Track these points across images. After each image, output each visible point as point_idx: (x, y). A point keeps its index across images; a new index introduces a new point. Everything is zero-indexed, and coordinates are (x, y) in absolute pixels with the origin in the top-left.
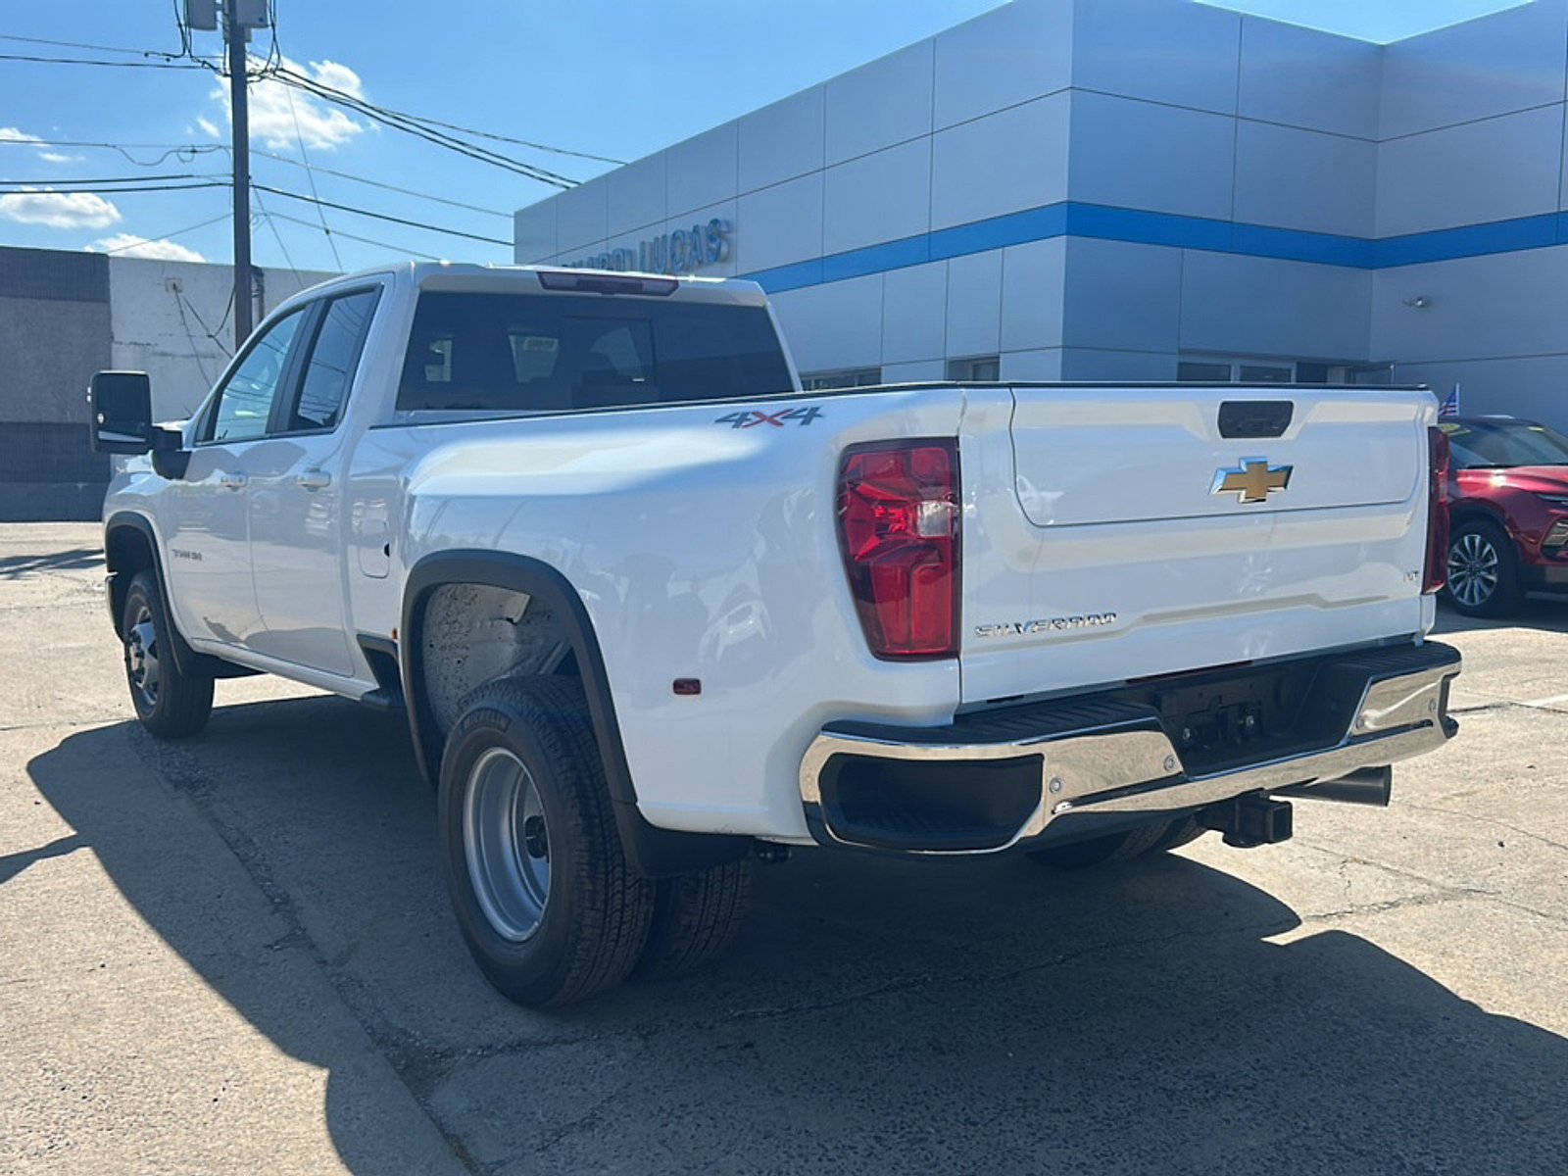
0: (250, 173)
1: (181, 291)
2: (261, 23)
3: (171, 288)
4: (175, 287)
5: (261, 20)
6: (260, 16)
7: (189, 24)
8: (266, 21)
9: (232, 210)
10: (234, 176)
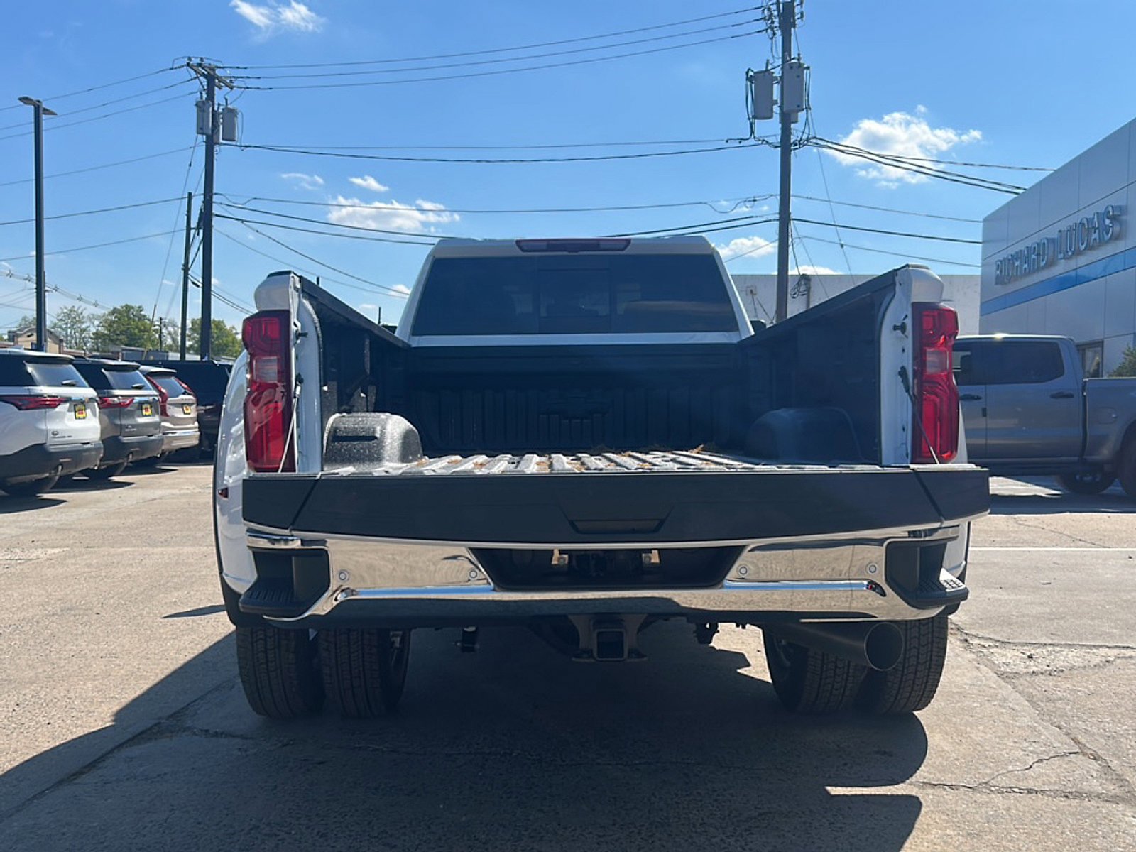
0: (790, 210)
1: (755, 294)
2: (799, 108)
3: (749, 292)
4: (752, 292)
5: (799, 106)
6: (799, 104)
7: (755, 117)
8: (802, 106)
9: (777, 237)
10: (780, 213)
